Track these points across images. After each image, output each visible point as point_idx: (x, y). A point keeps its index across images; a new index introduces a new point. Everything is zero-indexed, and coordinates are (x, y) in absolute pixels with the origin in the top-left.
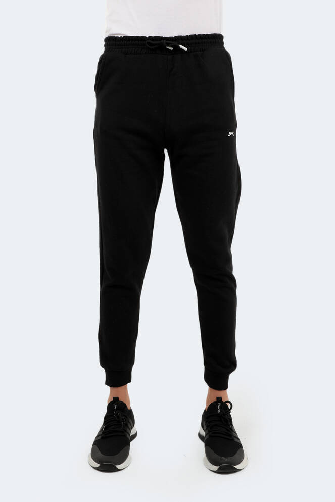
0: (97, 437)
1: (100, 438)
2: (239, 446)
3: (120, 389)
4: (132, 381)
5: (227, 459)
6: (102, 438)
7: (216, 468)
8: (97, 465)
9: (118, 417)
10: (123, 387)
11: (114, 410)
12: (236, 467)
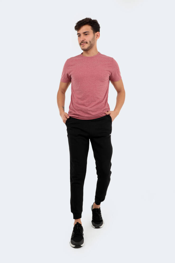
0: (72, 236)
1: (73, 237)
2: (102, 221)
3: (79, 220)
4: (82, 217)
5: (97, 225)
6: (74, 237)
7: (95, 227)
8: (74, 246)
9: (79, 229)
10: (79, 219)
11: (77, 227)
12: (100, 227)
